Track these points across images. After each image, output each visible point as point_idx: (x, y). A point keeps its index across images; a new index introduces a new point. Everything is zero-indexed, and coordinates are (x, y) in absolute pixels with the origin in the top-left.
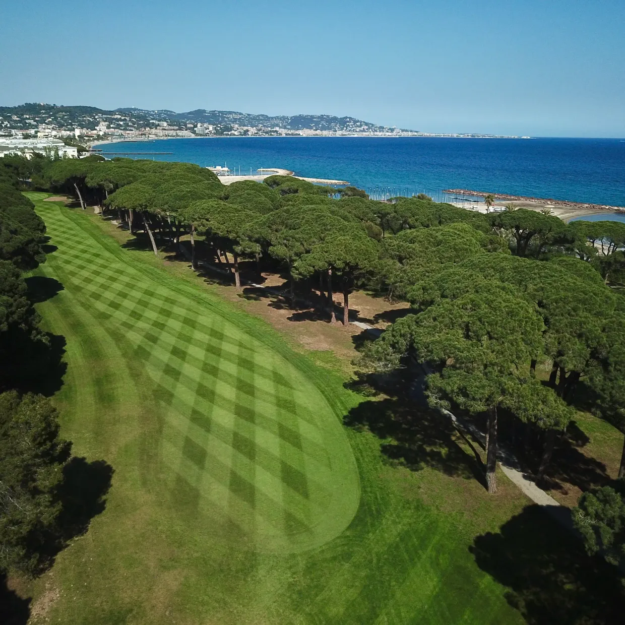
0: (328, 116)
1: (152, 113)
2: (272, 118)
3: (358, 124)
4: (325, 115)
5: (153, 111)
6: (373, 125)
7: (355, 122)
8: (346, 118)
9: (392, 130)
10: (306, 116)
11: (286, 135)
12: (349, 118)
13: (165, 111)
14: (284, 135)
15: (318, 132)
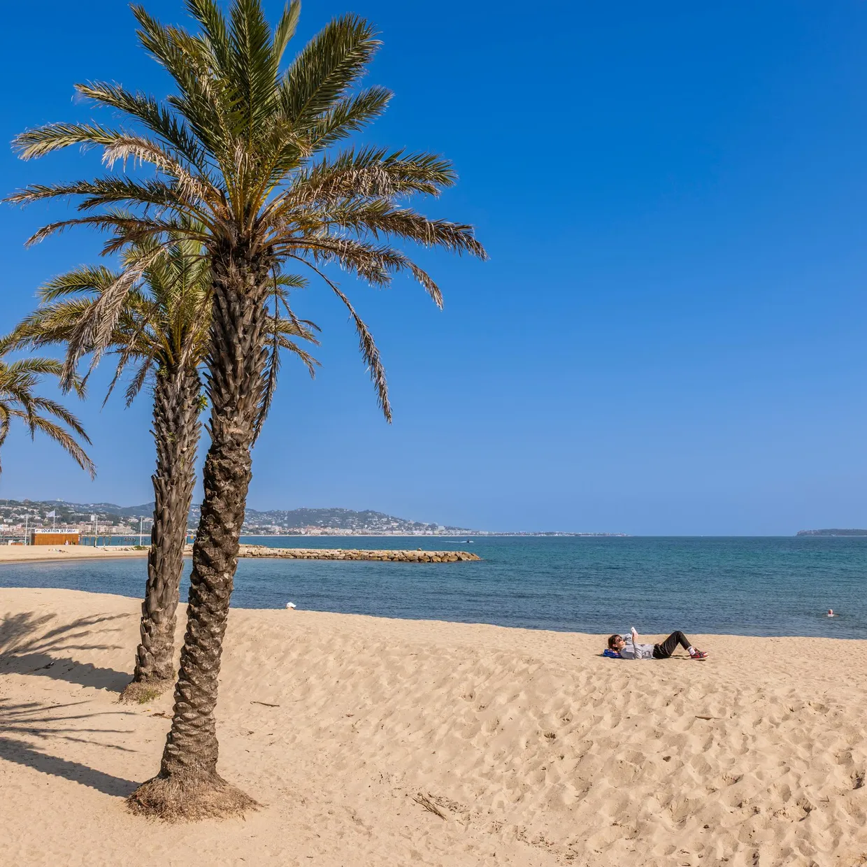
0: (341, 510)
1: (85, 507)
2: (261, 514)
3: (385, 520)
4: (337, 509)
5: (87, 505)
6: (405, 522)
7: (380, 517)
8: (367, 512)
9: (433, 527)
10: (310, 510)
11: (281, 533)
12: (371, 512)
13: (105, 504)
14: (278, 534)
15: (329, 530)
